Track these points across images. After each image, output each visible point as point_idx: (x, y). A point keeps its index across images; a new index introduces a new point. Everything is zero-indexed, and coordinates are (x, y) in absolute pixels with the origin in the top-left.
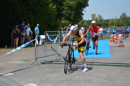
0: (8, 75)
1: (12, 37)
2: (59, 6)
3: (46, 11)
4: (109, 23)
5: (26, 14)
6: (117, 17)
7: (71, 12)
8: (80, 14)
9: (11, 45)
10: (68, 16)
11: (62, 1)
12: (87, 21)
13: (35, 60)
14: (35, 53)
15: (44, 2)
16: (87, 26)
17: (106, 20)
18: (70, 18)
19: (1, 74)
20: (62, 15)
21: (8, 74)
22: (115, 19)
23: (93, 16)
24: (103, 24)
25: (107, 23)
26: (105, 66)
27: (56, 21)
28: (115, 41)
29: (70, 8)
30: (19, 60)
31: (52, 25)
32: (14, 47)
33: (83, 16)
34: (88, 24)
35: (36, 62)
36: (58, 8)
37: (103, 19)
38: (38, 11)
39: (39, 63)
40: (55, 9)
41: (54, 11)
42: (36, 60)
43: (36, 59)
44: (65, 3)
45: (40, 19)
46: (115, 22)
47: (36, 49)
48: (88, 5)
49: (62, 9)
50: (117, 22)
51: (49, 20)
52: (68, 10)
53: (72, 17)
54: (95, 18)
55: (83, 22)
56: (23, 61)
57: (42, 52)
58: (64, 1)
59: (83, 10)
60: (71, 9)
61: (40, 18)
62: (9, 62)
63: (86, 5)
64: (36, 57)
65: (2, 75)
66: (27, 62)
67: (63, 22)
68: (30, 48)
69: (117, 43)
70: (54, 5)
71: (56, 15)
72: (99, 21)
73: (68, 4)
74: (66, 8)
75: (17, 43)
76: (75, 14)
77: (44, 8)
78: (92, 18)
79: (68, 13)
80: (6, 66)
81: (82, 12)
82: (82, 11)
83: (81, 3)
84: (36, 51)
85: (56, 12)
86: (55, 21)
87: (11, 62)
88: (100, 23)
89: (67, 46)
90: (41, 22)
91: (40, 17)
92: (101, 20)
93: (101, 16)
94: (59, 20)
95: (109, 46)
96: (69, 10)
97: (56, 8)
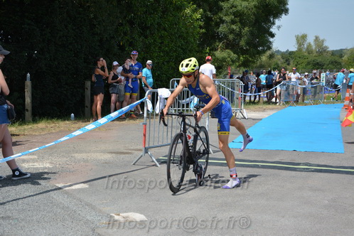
0: (75, 190)
1: (88, 92)
2: (210, 11)
3: (176, 24)
4: (343, 58)
5: (125, 34)
7: (240, 29)
8: (264, 33)
9: (84, 113)
10: (234, 40)
11: (218, 1)
12: (283, 54)
13: (142, 153)
14: (145, 135)
15: (171, 3)
16: (284, 65)
18: (238, 44)
19: (57, 185)
20: (218, 36)
21: (74, 187)
23: (301, 39)
24: (328, 62)
25: (337, 58)
26: (326, 174)
27: (202, 52)
29: (237, 19)
30: (104, 152)
32: (93, 118)
33: (271, 40)
34: (287, 61)
35: (146, 158)
37: (327, 47)
38: (156, 26)
39: (153, 161)
40: (198, 19)
41: (196, 24)
42: (146, 152)
43: (146, 150)
44: (225, 5)
45: (160, 47)
47: (145, 125)
48: (286, 11)
49: (218, 20)
51: (182, 48)
52: (233, 22)
53: (242, 43)
54: (305, 46)
55: (271, 56)
56: (114, 155)
57: (161, 134)
59: (274, 23)
60: (240, 21)
61: (161, 43)
62: (78, 156)
63: (283, 10)
64: (147, 146)
66: (122, 156)
67: (219, 54)
68: (132, 121)
70: (196, 9)
71: (201, 38)
72: (315, 54)
73: (233, 6)
74: (224, 18)
75: (99, 107)
76: (252, 33)
77: (171, 18)
78: (297, 46)
79: (232, 31)
80: (69, 167)
81: (271, 30)
82: (270, 27)
83: (267, 5)
84: (147, 129)
85: (201, 27)
86: (198, 52)
87: (84, 156)
88: (319, 60)
90: (162, 54)
91: (160, 41)
92: (323, 51)
93: (323, 41)
94: (210, 50)
95: (341, 120)
96: (236, 22)
97: (202, 18)
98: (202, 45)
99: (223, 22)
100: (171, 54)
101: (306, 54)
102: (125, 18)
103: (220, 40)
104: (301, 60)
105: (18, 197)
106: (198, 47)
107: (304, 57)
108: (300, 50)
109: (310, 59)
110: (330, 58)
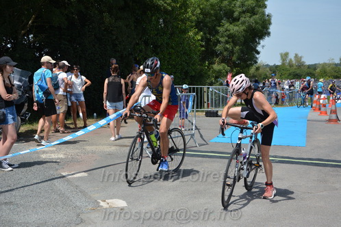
0: (76, 178)
2: (210, 34)
3: (181, 44)
5: (141, 51)
6: (333, 59)
7: (233, 48)
8: (252, 51)
11: (215, 25)
12: (271, 67)
15: (178, 28)
17: (312, 65)
18: (231, 60)
21: (76, 175)
22: (331, 64)
23: (284, 56)
25: (311, 71)
27: (202, 65)
28: (323, 109)
29: (230, 40)
30: (111, 145)
31: (193, 73)
33: (257, 56)
36: (207, 38)
40: (199, 40)
41: (197, 44)
44: (221, 29)
46: (328, 69)
48: (269, 34)
49: (216, 41)
50: (333, 69)
51: (186, 63)
52: (227, 42)
53: (234, 58)
54: (288, 61)
56: (118, 148)
58: (220, 26)
59: (259, 43)
60: (233, 42)
61: (170, 58)
62: (89, 148)
63: (266, 33)
65: (64, 177)
67: (216, 67)
69: (326, 113)
70: (197, 32)
72: (295, 67)
73: (227, 30)
74: (220, 39)
76: (242, 51)
78: (281, 61)
79: (226, 49)
81: (257, 48)
82: (256, 46)
83: (253, 29)
85: (202, 46)
87: (93, 148)
88: (298, 72)
89: (219, 116)
90: (170, 67)
92: (301, 65)
93: (301, 57)
94: (209, 64)
95: (308, 119)
96: (229, 43)
98: (203, 60)
99: (219, 42)
100: (177, 67)
101: (288, 67)
102: (141, 39)
103: (217, 56)
104: (285, 72)
105: (27, 184)
106: (200, 61)
107: (287, 70)
108: (283, 64)
109: (291, 71)
110: (306, 70)
